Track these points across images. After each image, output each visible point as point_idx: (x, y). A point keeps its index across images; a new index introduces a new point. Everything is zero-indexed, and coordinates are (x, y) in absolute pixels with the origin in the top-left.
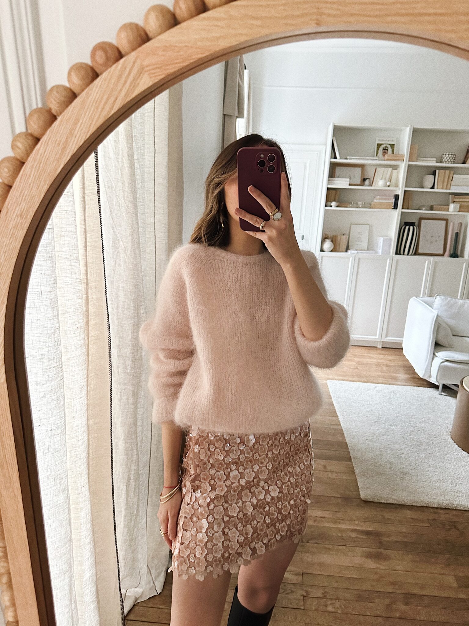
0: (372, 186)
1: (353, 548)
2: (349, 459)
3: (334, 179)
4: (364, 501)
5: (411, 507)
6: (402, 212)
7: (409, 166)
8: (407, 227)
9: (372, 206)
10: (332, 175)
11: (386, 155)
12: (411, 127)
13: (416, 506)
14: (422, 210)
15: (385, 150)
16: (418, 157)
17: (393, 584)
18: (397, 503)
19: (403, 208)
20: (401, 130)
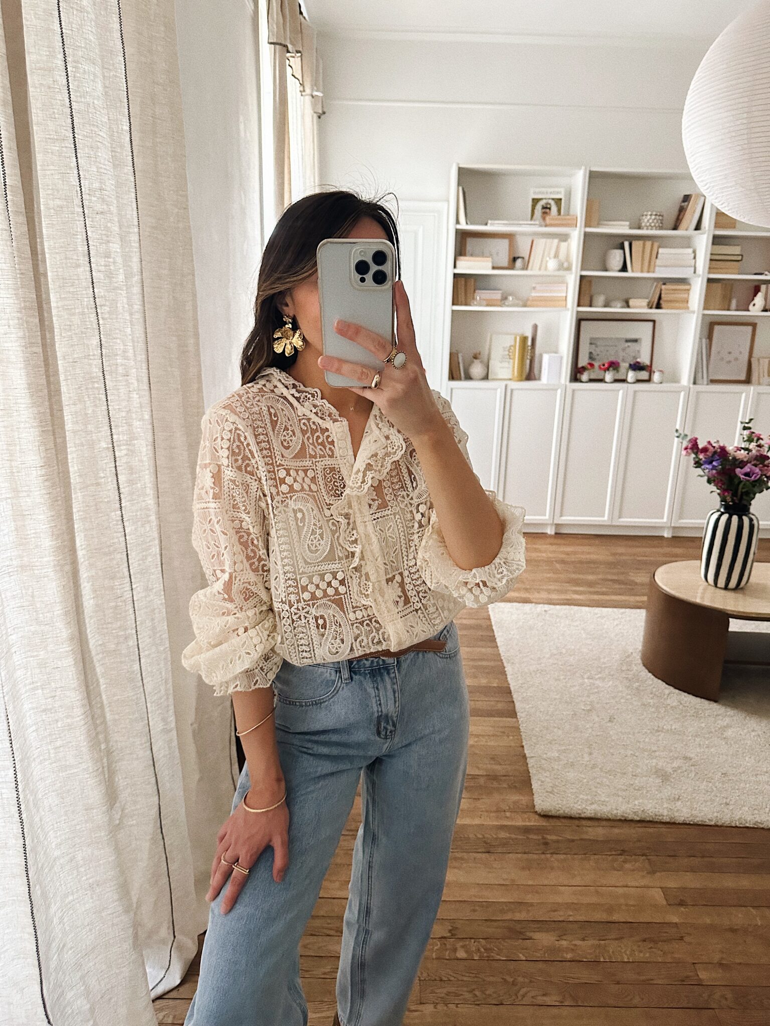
0: (527, 269)
3: (462, 258)
6: (578, 312)
7: (585, 235)
9: (529, 303)
10: (460, 251)
11: (548, 218)
12: (586, 169)
15: (546, 208)
16: (600, 220)
19: (579, 305)
20: (571, 176)
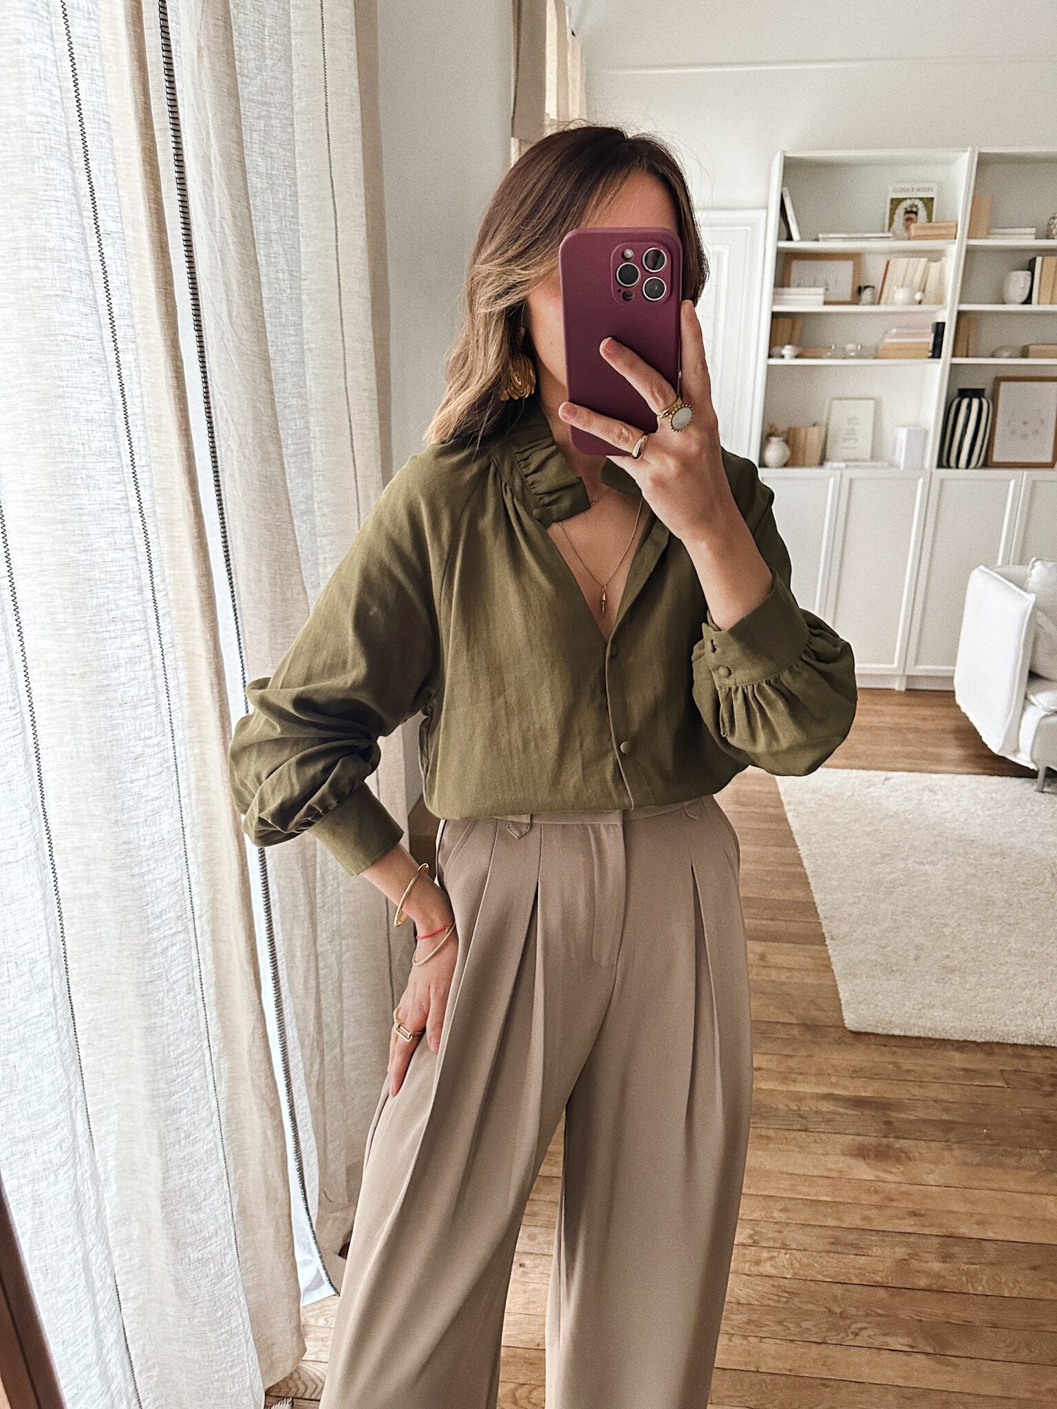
0: (879, 303)
1: (822, 1135)
2: (821, 939)
3: (786, 290)
4: (851, 1032)
5: (963, 1046)
6: (952, 365)
7: (967, 251)
8: (965, 402)
9: (881, 353)
10: (782, 280)
11: (913, 226)
12: (973, 151)
13: (974, 1042)
14: (1003, 357)
15: (911, 213)
16: (991, 227)
17: (914, 1214)
18: (930, 1035)
19: (954, 356)
20: (950, 162)
